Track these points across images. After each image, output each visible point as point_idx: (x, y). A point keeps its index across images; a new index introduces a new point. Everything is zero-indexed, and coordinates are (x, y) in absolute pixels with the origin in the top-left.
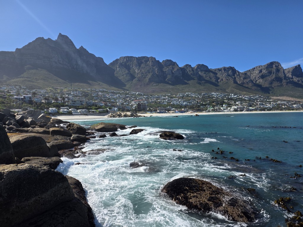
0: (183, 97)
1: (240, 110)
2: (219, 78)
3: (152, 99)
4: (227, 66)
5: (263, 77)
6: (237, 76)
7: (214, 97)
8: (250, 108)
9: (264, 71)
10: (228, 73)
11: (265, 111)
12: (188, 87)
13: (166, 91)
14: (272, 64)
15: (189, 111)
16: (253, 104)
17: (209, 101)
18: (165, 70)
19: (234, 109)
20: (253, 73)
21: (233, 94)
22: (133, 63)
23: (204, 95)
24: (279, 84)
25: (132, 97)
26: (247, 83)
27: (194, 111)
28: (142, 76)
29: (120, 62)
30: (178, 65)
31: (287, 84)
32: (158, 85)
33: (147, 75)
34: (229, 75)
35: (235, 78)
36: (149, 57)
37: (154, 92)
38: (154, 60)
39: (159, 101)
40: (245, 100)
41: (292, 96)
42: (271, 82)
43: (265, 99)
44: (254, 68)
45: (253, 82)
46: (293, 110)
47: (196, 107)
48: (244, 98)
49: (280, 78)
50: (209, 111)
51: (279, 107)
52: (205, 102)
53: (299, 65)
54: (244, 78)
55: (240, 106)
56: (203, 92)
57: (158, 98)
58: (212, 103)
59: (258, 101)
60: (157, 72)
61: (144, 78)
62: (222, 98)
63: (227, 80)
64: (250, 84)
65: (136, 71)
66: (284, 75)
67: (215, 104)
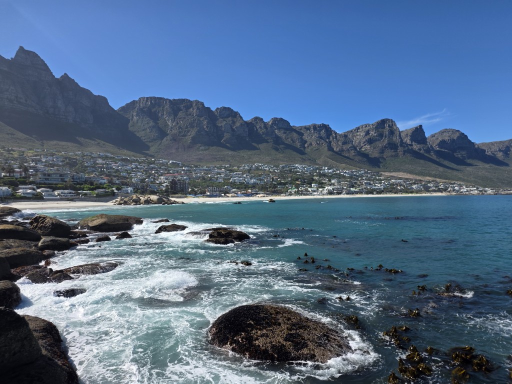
0: (249, 171)
1: (337, 193)
2: (306, 142)
3: (197, 173)
4: (319, 123)
5: (370, 141)
6: (333, 139)
7: (299, 172)
8: (352, 189)
9: (372, 133)
10: (320, 134)
11: (373, 194)
12: (258, 154)
13: (221, 160)
14: (383, 122)
15: (259, 194)
16: (355, 183)
17: (291, 177)
18: (220, 125)
19: (329, 190)
20: (357, 135)
21: (326, 166)
22: (163, 110)
23: (283, 167)
24: (394, 154)
25: (160, 168)
26: (348, 150)
27: (267, 194)
28: (180, 132)
29: (140, 106)
30: (241, 118)
31: (404, 154)
32: (209, 149)
33: (188, 131)
34: (321, 138)
35: (330, 142)
36: (192, 99)
37: (200, 160)
38: (201, 106)
39: (210, 176)
40: (345, 177)
41: (411, 172)
42: (382, 150)
43: (374, 175)
44: (358, 128)
45: (355, 149)
46: (412, 192)
47: (270, 187)
48: (342, 173)
49: (395, 145)
50: (291, 194)
51: (392, 189)
52: (284, 179)
53: (421, 126)
54: (344, 143)
55: (337, 186)
56: (281, 163)
57: (208, 171)
58: (295, 181)
59: (364, 178)
60: (207, 127)
61: (183, 136)
62: (310, 173)
63: (318, 144)
64: (352, 153)
65: (170, 123)
66: (400, 140)
67: (299, 183)
